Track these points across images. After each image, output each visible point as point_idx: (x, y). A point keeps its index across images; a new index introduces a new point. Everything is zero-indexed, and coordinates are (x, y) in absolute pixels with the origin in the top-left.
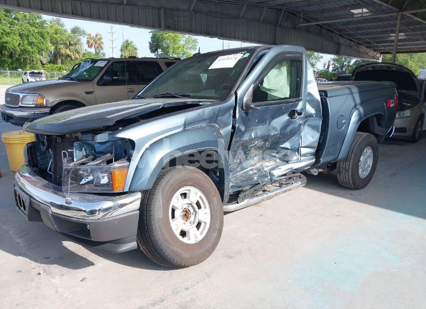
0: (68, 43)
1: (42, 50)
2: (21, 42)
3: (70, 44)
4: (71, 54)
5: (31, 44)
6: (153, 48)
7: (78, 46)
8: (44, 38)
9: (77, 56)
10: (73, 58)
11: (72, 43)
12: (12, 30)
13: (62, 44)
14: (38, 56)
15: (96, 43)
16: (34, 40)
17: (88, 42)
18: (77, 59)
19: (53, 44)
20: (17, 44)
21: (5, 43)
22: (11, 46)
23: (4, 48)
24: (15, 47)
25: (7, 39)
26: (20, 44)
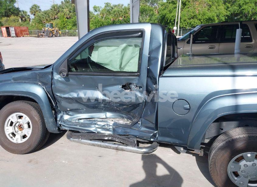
20: (250, 9)
21: (243, 9)
22: (245, 12)
23: (241, 12)
24: (249, 12)
25: (244, 7)
26: (253, 9)
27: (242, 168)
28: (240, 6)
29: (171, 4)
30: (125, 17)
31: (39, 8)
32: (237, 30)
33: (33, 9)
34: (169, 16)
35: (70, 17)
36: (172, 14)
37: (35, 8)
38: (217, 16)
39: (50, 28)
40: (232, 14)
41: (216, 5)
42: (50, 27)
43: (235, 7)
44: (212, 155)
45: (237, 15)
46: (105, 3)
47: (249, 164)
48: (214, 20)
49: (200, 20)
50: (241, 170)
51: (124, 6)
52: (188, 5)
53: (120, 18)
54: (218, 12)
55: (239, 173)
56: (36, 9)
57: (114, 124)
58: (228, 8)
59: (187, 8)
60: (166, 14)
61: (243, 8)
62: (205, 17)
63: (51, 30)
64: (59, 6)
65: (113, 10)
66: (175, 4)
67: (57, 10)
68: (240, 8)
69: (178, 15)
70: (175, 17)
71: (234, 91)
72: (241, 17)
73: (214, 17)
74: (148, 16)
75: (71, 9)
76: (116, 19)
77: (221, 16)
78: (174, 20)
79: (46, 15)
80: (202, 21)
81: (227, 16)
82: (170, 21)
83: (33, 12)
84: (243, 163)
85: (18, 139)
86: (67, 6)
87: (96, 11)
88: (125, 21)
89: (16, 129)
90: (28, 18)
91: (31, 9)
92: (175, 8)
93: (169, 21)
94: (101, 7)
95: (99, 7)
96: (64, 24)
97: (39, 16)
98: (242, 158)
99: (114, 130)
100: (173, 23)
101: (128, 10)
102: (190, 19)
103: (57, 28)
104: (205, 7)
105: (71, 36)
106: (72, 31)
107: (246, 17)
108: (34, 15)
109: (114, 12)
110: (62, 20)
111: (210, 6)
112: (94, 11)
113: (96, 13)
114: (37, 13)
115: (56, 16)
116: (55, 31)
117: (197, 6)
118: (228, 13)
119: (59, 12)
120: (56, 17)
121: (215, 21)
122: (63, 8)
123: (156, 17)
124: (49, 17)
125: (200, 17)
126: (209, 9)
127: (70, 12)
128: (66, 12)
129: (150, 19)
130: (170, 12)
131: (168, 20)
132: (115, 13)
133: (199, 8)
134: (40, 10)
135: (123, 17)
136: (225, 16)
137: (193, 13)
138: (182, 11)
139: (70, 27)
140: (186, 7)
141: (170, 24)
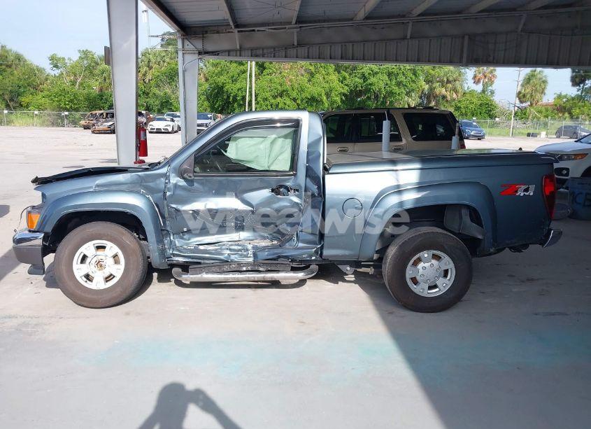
0: (445, 79)
1: (413, 90)
2: (389, 82)
3: (448, 81)
4: (448, 94)
5: (399, 84)
6: (577, 80)
7: (457, 82)
8: (416, 76)
9: (455, 96)
10: (449, 98)
11: (451, 79)
12: (379, 69)
13: (438, 82)
14: (406, 98)
15: (485, 77)
16: (403, 79)
17: (475, 77)
18: (454, 100)
19: (427, 82)
20: (382, 85)
21: (370, 84)
22: (375, 88)
23: (368, 90)
24: (380, 89)
25: (372, 80)
26: (387, 85)
27: (421, 271)
28: (364, 77)
29: (235, 65)
32: (384, 122)
34: (232, 88)
36: (238, 85)
38: (328, 95)
40: (351, 90)
41: (323, 72)
43: (357, 79)
44: (389, 260)
45: (360, 93)
46: (79, 51)
47: (427, 265)
48: (322, 101)
49: (295, 100)
50: (420, 274)
52: (270, 68)
54: (327, 85)
55: (418, 278)
57: (253, 248)
58: (345, 78)
59: (268, 74)
60: (223, 84)
61: (369, 81)
62: (304, 96)
65: (100, 68)
66: (243, 64)
68: (364, 82)
69: (251, 88)
70: (246, 92)
71: (398, 186)
72: (369, 98)
73: (321, 95)
77: (333, 94)
78: (244, 98)
80: (299, 102)
81: (344, 95)
82: (235, 99)
84: (421, 265)
85: (98, 284)
87: (56, 66)
89: (92, 267)
92: (244, 72)
93: (231, 98)
94: (69, 59)
95: (64, 59)
98: (419, 260)
99: (255, 255)
100: (241, 103)
102: (275, 97)
104: (302, 75)
107: (377, 97)
109: (103, 71)
111: (312, 75)
112: (52, 66)
113: (57, 72)
117: (286, 71)
118: (346, 90)
121: (323, 103)
125: (294, 94)
126: (309, 81)
130: (234, 81)
131: (228, 97)
132: (105, 75)
133: (290, 77)
136: (340, 94)
137: (281, 85)
138: (259, 81)
140: (265, 72)
141: (236, 105)
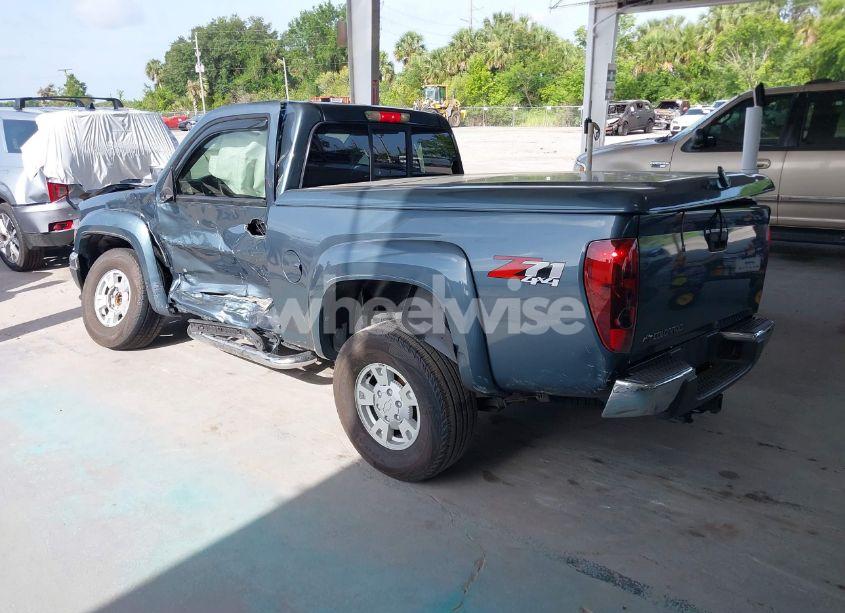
30: (683, 61)
31: (421, 43)
32: (748, 109)
33: (405, 45)
35: (503, 67)
37: (410, 41)
39: (435, 102)
42: (436, 99)
51: (685, 22)
53: (667, 66)
56: (410, 45)
63: (438, 106)
64: (476, 34)
65: (647, 38)
67: (469, 47)
74: (765, 57)
75: (509, 42)
76: (650, 68)
79: (435, 62)
83: (403, 53)
86: (497, 33)
88: (681, 74)
90: (388, 71)
91: (398, 46)
96: (480, 88)
97: (415, 65)
101: (698, 37)
103: (455, 100)
105: (496, 124)
106: (500, 110)
108: (406, 61)
109: (648, 44)
110: (476, 76)
114: (413, 56)
115: (463, 64)
116: (449, 110)
119: (473, 50)
120: (461, 68)
122: (486, 40)
123: (800, 56)
124: (443, 68)
127: (506, 50)
128: (493, 52)
129: (773, 66)
132: (650, 48)
134: (423, 47)
135: (677, 61)
139: (499, 96)
